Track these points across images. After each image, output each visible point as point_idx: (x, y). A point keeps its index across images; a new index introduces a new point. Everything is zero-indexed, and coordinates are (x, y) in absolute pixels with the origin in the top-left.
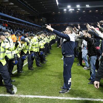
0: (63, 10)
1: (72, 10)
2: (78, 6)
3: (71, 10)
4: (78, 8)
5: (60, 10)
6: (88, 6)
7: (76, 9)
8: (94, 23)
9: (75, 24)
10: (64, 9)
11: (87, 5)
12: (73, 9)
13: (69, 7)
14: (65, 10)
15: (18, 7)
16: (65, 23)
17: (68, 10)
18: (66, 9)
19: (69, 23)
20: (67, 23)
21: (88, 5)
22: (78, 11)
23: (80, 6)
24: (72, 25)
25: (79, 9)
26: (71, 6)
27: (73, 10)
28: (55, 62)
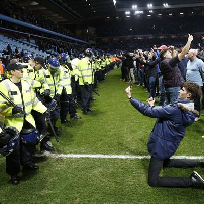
0: (124, 12)
1: (140, 12)
2: (150, 6)
3: (137, 12)
4: (150, 10)
5: (119, 12)
6: (166, 5)
7: (146, 11)
8: (177, 36)
9: (145, 37)
11: (164, 4)
13: (134, 7)
14: (128, 13)
15: (45, 8)
16: (128, 36)
17: (132, 12)
18: (130, 11)
19: (135, 36)
20: (131, 36)
22: (150, 14)
23: (153, 5)
24: (140, 38)
25: (152, 11)
26: (138, 6)
27: (142, 12)
28: (113, 101)
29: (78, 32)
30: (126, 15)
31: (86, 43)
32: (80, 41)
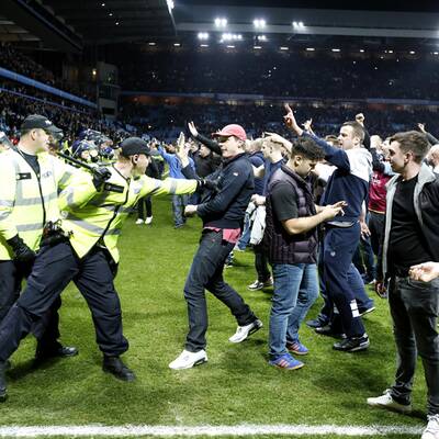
0: (193, 34)
1: (235, 37)
2: (260, 24)
3: (227, 37)
4: (261, 34)
5: (181, 33)
6: (299, 27)
7: (250, 36)
8: (325, 103)
9: (246, 100)
10: (198, 32)
11: (295, 24)
12: (237, 33)
13: (221, 23)
14: (203, 36)
16: (204, 95)
17: (215, 35)
18: (209, 32)
19: (221, 96)
20: (212, 95)
21: (301, 24)
22: (259, 43)
23: (268, 23)
24: (234, 103)
25: (263, 38)
26: (230, 22)
27: (240, 37)
28: (152, 267)
29: (70, 73)
30: (198, 42)
31: (89, 103)
32: (72, 97)
